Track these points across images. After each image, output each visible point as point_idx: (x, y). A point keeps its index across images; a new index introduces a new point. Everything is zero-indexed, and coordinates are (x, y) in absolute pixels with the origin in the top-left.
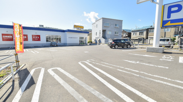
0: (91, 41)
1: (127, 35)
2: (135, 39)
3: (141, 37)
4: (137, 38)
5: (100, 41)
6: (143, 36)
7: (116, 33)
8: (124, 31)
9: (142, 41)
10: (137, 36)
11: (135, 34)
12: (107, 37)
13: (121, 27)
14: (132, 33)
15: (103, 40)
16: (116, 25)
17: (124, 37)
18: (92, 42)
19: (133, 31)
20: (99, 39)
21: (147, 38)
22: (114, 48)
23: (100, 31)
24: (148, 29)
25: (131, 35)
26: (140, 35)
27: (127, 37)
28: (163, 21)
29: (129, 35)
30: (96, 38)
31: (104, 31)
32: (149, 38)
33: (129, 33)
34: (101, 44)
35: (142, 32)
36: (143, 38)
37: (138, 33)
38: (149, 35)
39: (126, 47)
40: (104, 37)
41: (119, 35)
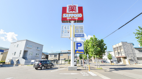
0: (4, 61)
1: (45, 57)
2: (51, 60)
3: (55, 59)
4: (53, 60)
5: (18, 62)
6: (56, 58)
7: (37, 54)
8: (43, 54)
9: (56, 61)
10: (52, 58)
11: (51, 56)
12: (27, 58)
13: (42, 50)
14: (49, 56)
15: (23, 61)
16: (38, 48)
17: (43, 58)
18: (4, 63)
19: (50, 54)
20: (17, 60)
21: (59, 60)
22: (40, 69)
23: (21, 51)
24: (60, 53)
25: (48, 57)
26: (54, 57)
27: (45, 58)
28: (75, 50)
29: (47, 57)
30: (13, 58)
31: (25, 52)
32: (60, 60)
33: (47, 55)
34: (20, 66)
35: (56, 55)
36: (57, 60)
37: (53, 56)
38: (60, 58)
39: (50, 67)
40: (24, 57)
41: (40, 56)
